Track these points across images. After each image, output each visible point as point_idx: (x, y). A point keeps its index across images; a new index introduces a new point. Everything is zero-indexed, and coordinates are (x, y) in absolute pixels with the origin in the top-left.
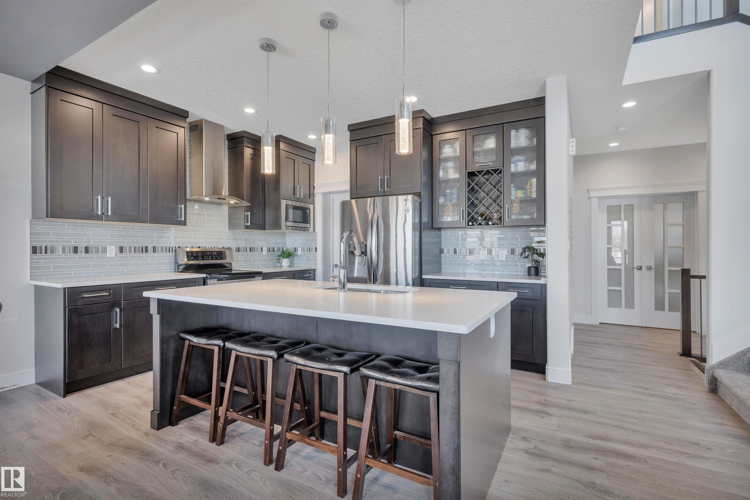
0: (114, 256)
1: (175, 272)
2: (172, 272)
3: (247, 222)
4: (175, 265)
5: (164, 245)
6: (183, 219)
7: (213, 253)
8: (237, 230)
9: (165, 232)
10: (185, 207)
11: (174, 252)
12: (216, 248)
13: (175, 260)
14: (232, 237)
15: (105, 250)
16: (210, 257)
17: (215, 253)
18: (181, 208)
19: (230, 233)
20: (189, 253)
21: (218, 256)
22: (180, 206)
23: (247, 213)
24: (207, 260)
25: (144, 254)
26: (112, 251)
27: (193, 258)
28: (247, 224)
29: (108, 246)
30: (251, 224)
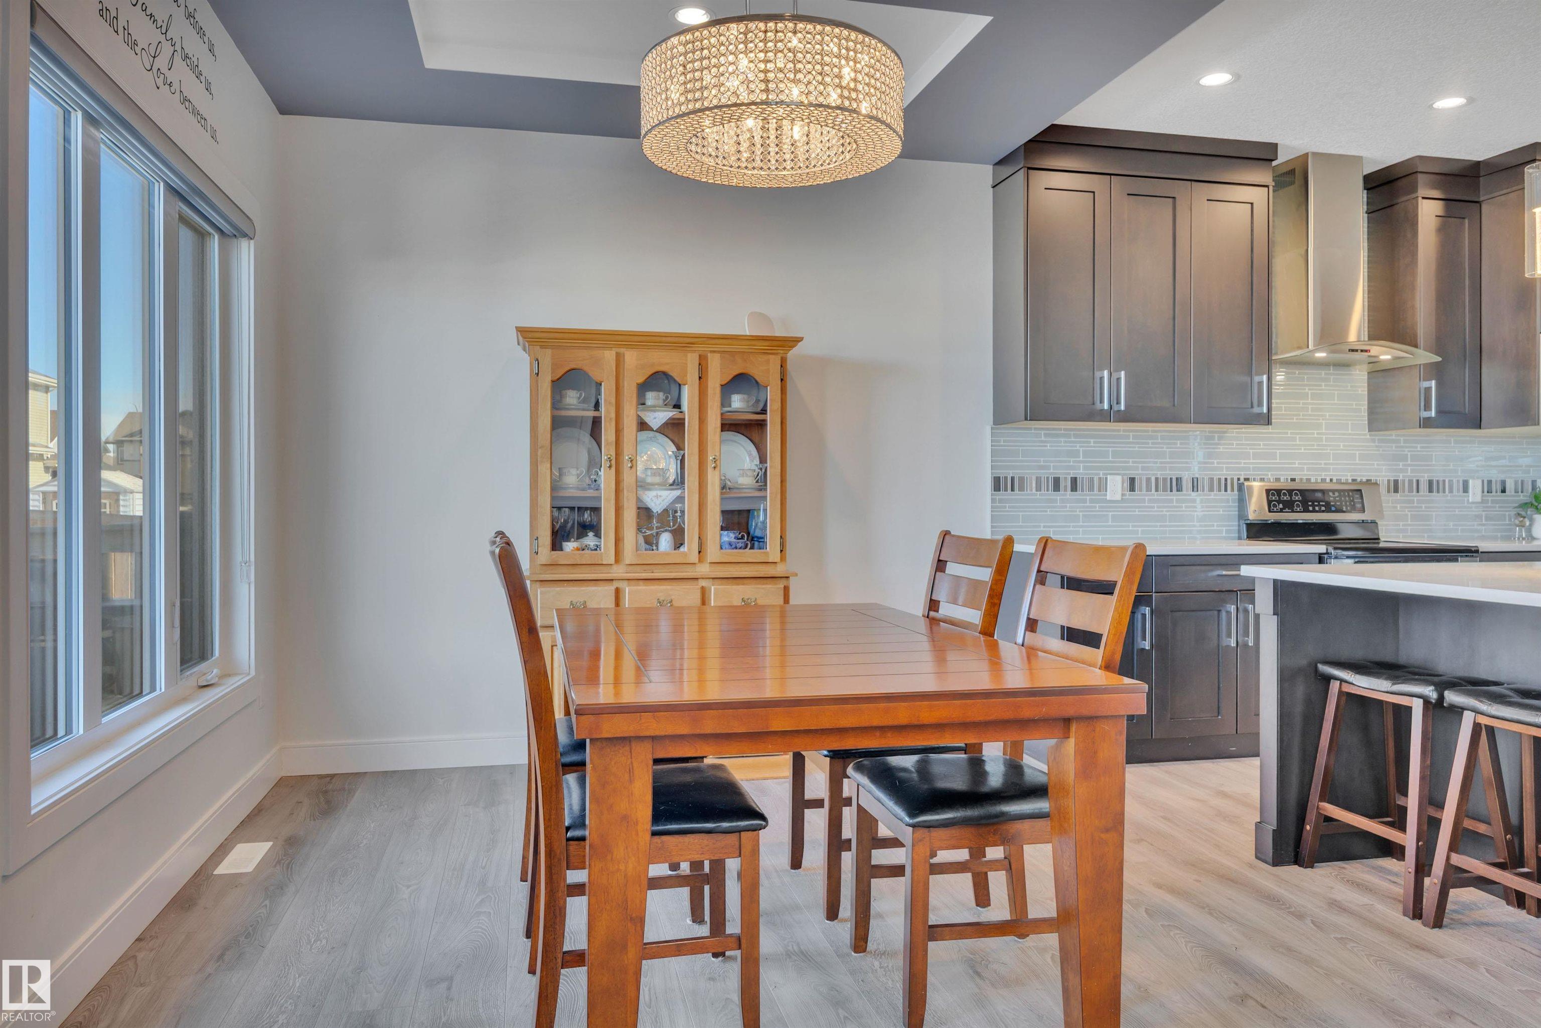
0: (1120, 499)
1: (1240, 538)
2: (1233, 538)
3: (1427, 407)
4: (1239, 521)
5: (1216, 474)
6: (1265, 410)
7: (1331, 494)
8: (1394, 433)
9: (1218, 444)
10: (1269, 379)
11: (1236, 492)
12: (1334, 481)
13: (1239, 511)
14: (1379, 450)
15: (1103, 486)
16: (1323, 506)
17: (1334, 494)
18: (1260, 384)
19: (1373, 441)
20: (1273, 495)
21: (1341, 503)
22: (1257, 379)
23: (1426, 384)
24: (1314, 511)
25: (1175, 496)
26: (1116, 487)
27: (1281, 506)
28: (1425, 414)
29: (1108, 477)
30: (1439, 412)
